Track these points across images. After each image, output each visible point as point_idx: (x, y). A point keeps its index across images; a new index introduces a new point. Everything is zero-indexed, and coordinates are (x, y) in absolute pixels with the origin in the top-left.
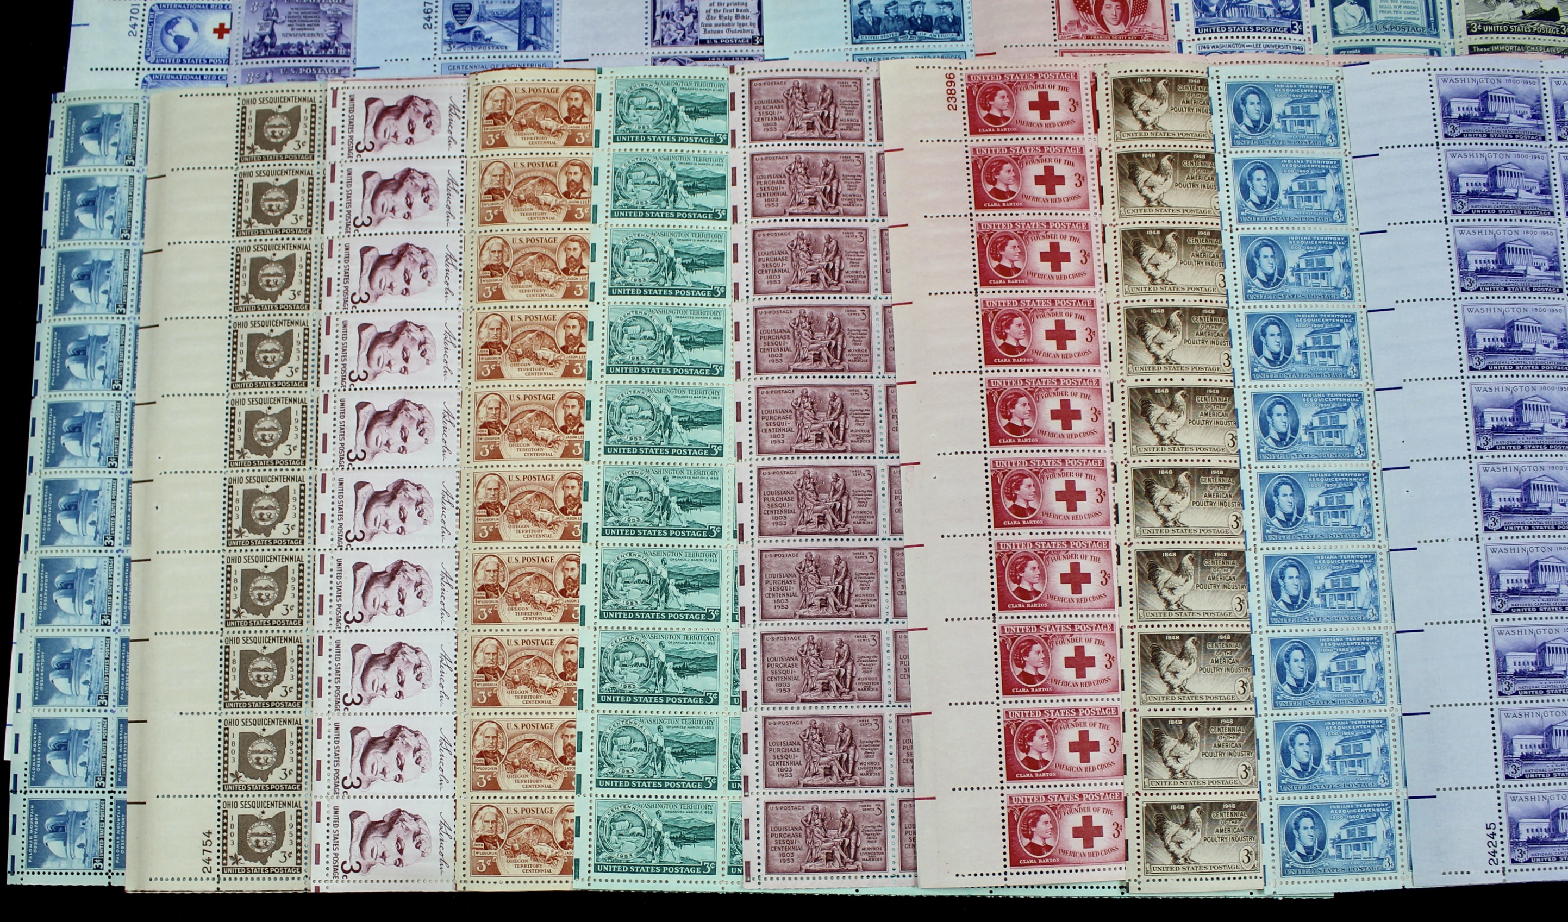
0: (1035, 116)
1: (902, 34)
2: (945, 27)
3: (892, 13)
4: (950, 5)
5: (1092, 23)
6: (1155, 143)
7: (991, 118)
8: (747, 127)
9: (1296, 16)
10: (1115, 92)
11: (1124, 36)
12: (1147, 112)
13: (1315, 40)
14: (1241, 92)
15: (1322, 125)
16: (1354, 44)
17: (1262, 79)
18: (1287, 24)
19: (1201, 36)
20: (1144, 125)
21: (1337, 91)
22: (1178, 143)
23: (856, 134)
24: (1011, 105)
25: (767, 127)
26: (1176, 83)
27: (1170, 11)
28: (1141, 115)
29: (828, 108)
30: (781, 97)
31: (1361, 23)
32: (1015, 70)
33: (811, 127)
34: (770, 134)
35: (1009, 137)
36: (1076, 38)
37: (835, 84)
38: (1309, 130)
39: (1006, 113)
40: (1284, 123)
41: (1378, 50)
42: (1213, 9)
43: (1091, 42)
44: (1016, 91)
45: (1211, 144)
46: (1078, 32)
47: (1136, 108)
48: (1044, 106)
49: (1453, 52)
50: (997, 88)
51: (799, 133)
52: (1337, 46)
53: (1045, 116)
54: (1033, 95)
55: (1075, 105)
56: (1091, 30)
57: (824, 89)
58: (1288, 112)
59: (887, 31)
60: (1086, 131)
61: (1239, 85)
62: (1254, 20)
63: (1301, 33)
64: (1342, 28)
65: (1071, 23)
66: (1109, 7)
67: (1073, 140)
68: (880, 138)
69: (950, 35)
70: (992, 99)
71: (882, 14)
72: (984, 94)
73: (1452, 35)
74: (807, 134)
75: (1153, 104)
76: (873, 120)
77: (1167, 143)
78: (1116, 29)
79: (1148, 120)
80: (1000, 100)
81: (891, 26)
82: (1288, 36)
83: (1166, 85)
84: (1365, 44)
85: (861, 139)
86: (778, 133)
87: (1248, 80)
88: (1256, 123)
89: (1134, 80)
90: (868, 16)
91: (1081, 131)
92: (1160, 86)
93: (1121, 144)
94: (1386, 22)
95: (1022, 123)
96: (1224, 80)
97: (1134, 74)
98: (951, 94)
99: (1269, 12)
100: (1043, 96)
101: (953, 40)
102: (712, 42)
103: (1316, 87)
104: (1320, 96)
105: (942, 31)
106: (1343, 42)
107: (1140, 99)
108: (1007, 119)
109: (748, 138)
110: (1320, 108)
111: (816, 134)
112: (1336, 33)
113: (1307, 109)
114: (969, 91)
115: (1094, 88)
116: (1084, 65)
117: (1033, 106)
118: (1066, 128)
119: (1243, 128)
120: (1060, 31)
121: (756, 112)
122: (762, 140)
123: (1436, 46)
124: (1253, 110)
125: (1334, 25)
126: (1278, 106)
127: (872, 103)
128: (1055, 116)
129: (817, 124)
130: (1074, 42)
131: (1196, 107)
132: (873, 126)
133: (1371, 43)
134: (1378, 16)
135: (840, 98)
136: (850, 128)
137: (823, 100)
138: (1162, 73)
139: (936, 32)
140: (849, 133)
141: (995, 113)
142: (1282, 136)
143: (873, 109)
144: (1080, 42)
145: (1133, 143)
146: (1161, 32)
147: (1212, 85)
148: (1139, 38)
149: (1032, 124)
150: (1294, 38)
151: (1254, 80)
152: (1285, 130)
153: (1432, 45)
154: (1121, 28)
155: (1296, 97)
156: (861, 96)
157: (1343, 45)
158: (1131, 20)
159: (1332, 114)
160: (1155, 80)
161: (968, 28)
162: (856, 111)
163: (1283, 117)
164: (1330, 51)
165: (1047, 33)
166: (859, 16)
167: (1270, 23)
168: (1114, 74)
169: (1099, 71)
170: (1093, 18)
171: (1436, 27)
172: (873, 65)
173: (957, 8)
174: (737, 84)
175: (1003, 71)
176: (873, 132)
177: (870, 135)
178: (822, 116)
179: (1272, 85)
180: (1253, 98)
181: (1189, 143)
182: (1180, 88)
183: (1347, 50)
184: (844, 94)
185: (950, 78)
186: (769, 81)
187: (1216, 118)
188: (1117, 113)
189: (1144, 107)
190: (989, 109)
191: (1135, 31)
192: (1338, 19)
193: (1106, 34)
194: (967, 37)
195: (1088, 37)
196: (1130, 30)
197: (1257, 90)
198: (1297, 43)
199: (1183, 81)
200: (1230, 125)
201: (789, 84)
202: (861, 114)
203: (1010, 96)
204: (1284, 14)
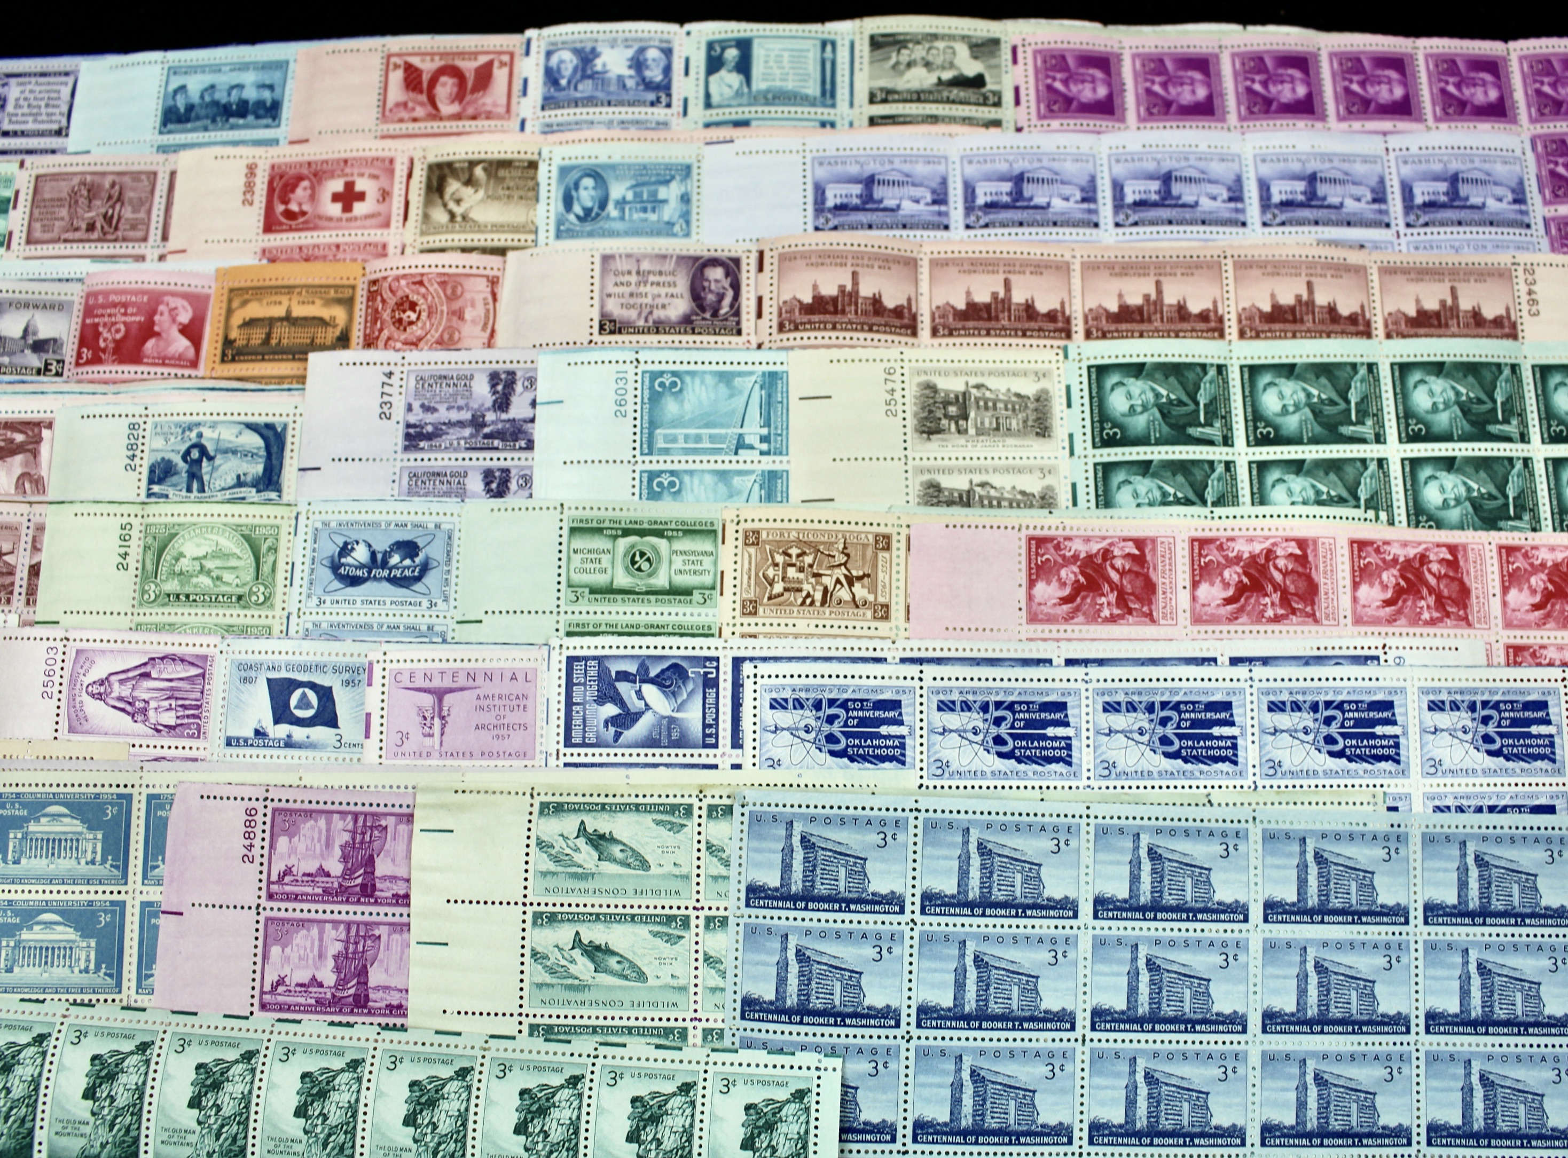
0: (335, 209)
1: (214, 121)
2: (261, 112)
3: (207, 99)
4: (271, 87)
5: (422, 104)
6: (463, 236)
7: (289, 215)
8: (25, 229)
9: (664, 88)
10: (429, 179)
11: (458, 117)
12: (458, 202)
13: (685, 113)
14: (575, 175)
15: (670, 212)
16: (727, 117)
17: (603, 159)
18: (651, 96)
19: (547, 113)
20: (452, 215)
21: (695, 171)
22: (489, 236)
23: (139, 234)
24: (313, 197)
25: (45, 229)
26: (497, 167)
27: (517, 86)
28: (452, 205)
29: (113, 207)
30: (64, 195)
31: (738, 94)
32: (324, 157)
33: (91, 227)
34: (47, 236)
35: (303, 234)
36: (401, 120)
37: (127, 179)
38: (653, 217)
39: (306, 207)
40: (623, 210)
41: (754, 123)
42: (563, 82)
43: (416, 125)
44: (320, 181)
45: (531, 237)
46: (404, 114)
47: (447, 196)
48: (348, 197)
49: (851, 124)
50: (300, 178)
51: (77, 235)
52: (708, 119)
53: (347, 208)
54: (337, 185)
55: (385, 195)
56: (420, 112)
57: (113, 185)
58: (630, 196)
59: (198, 118)
60: (393, 224)
61: (572, 168)
62: (609, 93)
63: (669, 106)
64: (715, 99)
65: (398, 105)
66: (444, 85)
67: (376, 235)
68: (165, 238)
69: (265, 121)
70: (293, 190)
71: (195, 99)
72: (285, 185)
73: (852, 105)
74: (85, 236)
75: (469, 191)
76: (161, 219)
77: (476, 236)
78: (447, 109)
79: (458, 210)
80: (301, 192)
81: (203, 112)
82: (650, 110)
83: (485, 169)
84: (740, 117)
85: (145, 239)
86: (55, 235)
87: (586, 161)
88: (588, 211)
89: (450, 165)
90: (181, 103)
91: (387, 225)
92: (479, 171)
93: (425, 239)
94: (768, 91)
95: (320, 217)
96: (557, 162)
97: (451, 158)
98: (249, 187)
99: (630, 83)
100: (349, 186)
101: (267, 126)
102: (15, 134)
103: (668, 167)
104: (673, 178)
105: (258, 117)
106: (714, 115)
107: (453, 186)
108: (304, 213)
109: (23, 241)
110: (671, 192)
111: (95, 235)
112: (708, 105)
113: (654, 194)
114: (271, 183)
115: (410, 176)
116: (401, 151)
117: (336, 198)
118: (369, 222)
119: (572, 217)
120: (385, 113)
121: (36, 212)
122: (38, 242)
123: (832, 118)
124: (587, 195)
125: (708, 96)
126: (618, 190)
127: (164, 201)
128: (359, 208)
129: (98, 225)
130: (398, 126)
131: (516, 194)
132: (160, 226)
133: (747, 116)
134: (759, 84)
135: (129, 194)
136: (134, 227)
137: (110, 197)
138: (483, 156)
139: (250, 118)
140: (131, 234)
141: (294, 207)
142: (618, 226)
143: (163, 207)
144: (404, 126)
145: (437, 238)
146: (502, 110)
147: (543, 169)
148: (474, 118)
149: (330, 219)
150: (659, 113)
151: (593, 161)
152: (622, 218)
153: (825, 117)
154: (455, 108)
155: (641, 179)
156: (152, 192)
157: (715, 119)
158: (468, 98)
159: (685, 199)
160: (472, 164)
161: (286, 112)
162: (144, 208)
163: (622, 203)
164: (700, 125)
165: (369, 115)
166: (171, 103)
167: (630, 96)
168: (432, 159)
169: (417, 156)
170: (423, 98)
171: (833, 95)
172: (172, 157)
173: (278, 90)
174: (23, 181)
175: (312, 158)
176: (159, 233)
177: (155, 234)
178: (105, 216)
179: (613, 167)
180: (588, 182)
181: (503, 237)
182: (502, 173)
183: (718, 124)
184: (134, 189)
185: (251, 170)
186: (55, 177)
187: (541, 207)
188: (428, 203)
189: (456, 196)
190: (285, 202)
191: (470, 111)
192: (713, 90)
193: (436, 115)
194: (283, 122)
195: (415, 120)
196: (464, 110)
197: (596, 174)
198: (662, 118)
199: (506, 164)
200: (557, 214)
201: (76, 180)
202: (149, 212)
203: (313, 188)
204: (648, 85)
